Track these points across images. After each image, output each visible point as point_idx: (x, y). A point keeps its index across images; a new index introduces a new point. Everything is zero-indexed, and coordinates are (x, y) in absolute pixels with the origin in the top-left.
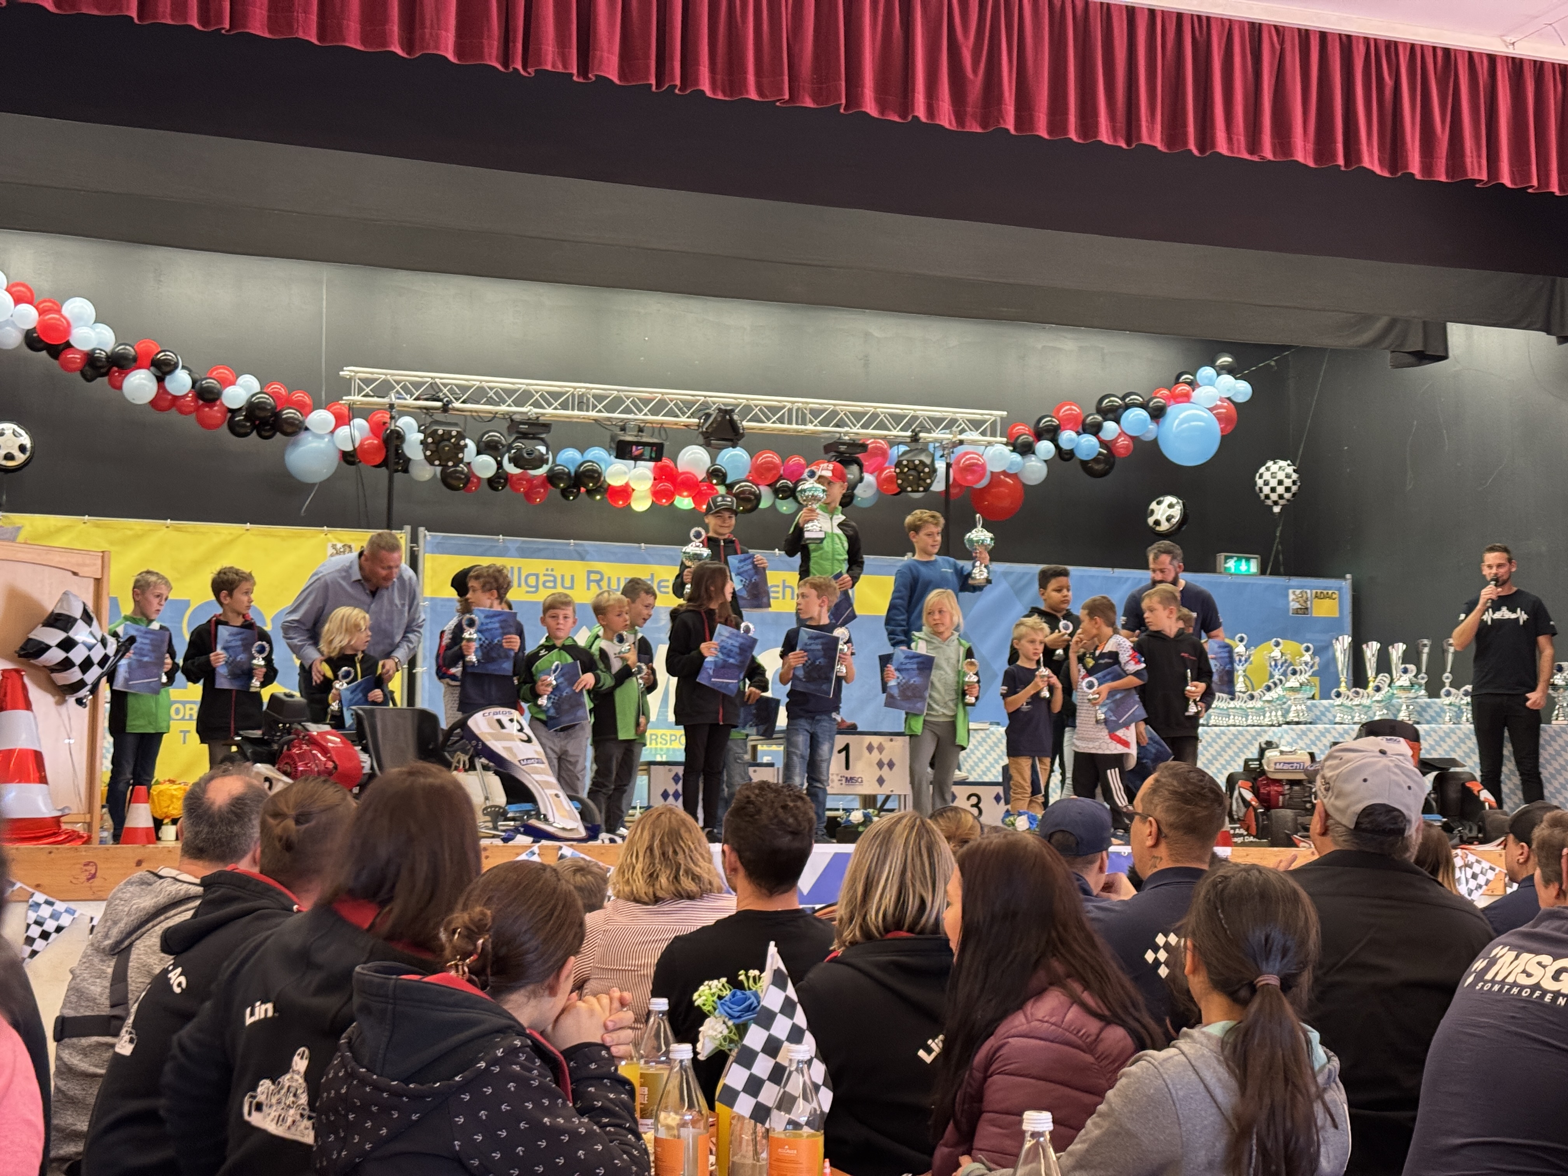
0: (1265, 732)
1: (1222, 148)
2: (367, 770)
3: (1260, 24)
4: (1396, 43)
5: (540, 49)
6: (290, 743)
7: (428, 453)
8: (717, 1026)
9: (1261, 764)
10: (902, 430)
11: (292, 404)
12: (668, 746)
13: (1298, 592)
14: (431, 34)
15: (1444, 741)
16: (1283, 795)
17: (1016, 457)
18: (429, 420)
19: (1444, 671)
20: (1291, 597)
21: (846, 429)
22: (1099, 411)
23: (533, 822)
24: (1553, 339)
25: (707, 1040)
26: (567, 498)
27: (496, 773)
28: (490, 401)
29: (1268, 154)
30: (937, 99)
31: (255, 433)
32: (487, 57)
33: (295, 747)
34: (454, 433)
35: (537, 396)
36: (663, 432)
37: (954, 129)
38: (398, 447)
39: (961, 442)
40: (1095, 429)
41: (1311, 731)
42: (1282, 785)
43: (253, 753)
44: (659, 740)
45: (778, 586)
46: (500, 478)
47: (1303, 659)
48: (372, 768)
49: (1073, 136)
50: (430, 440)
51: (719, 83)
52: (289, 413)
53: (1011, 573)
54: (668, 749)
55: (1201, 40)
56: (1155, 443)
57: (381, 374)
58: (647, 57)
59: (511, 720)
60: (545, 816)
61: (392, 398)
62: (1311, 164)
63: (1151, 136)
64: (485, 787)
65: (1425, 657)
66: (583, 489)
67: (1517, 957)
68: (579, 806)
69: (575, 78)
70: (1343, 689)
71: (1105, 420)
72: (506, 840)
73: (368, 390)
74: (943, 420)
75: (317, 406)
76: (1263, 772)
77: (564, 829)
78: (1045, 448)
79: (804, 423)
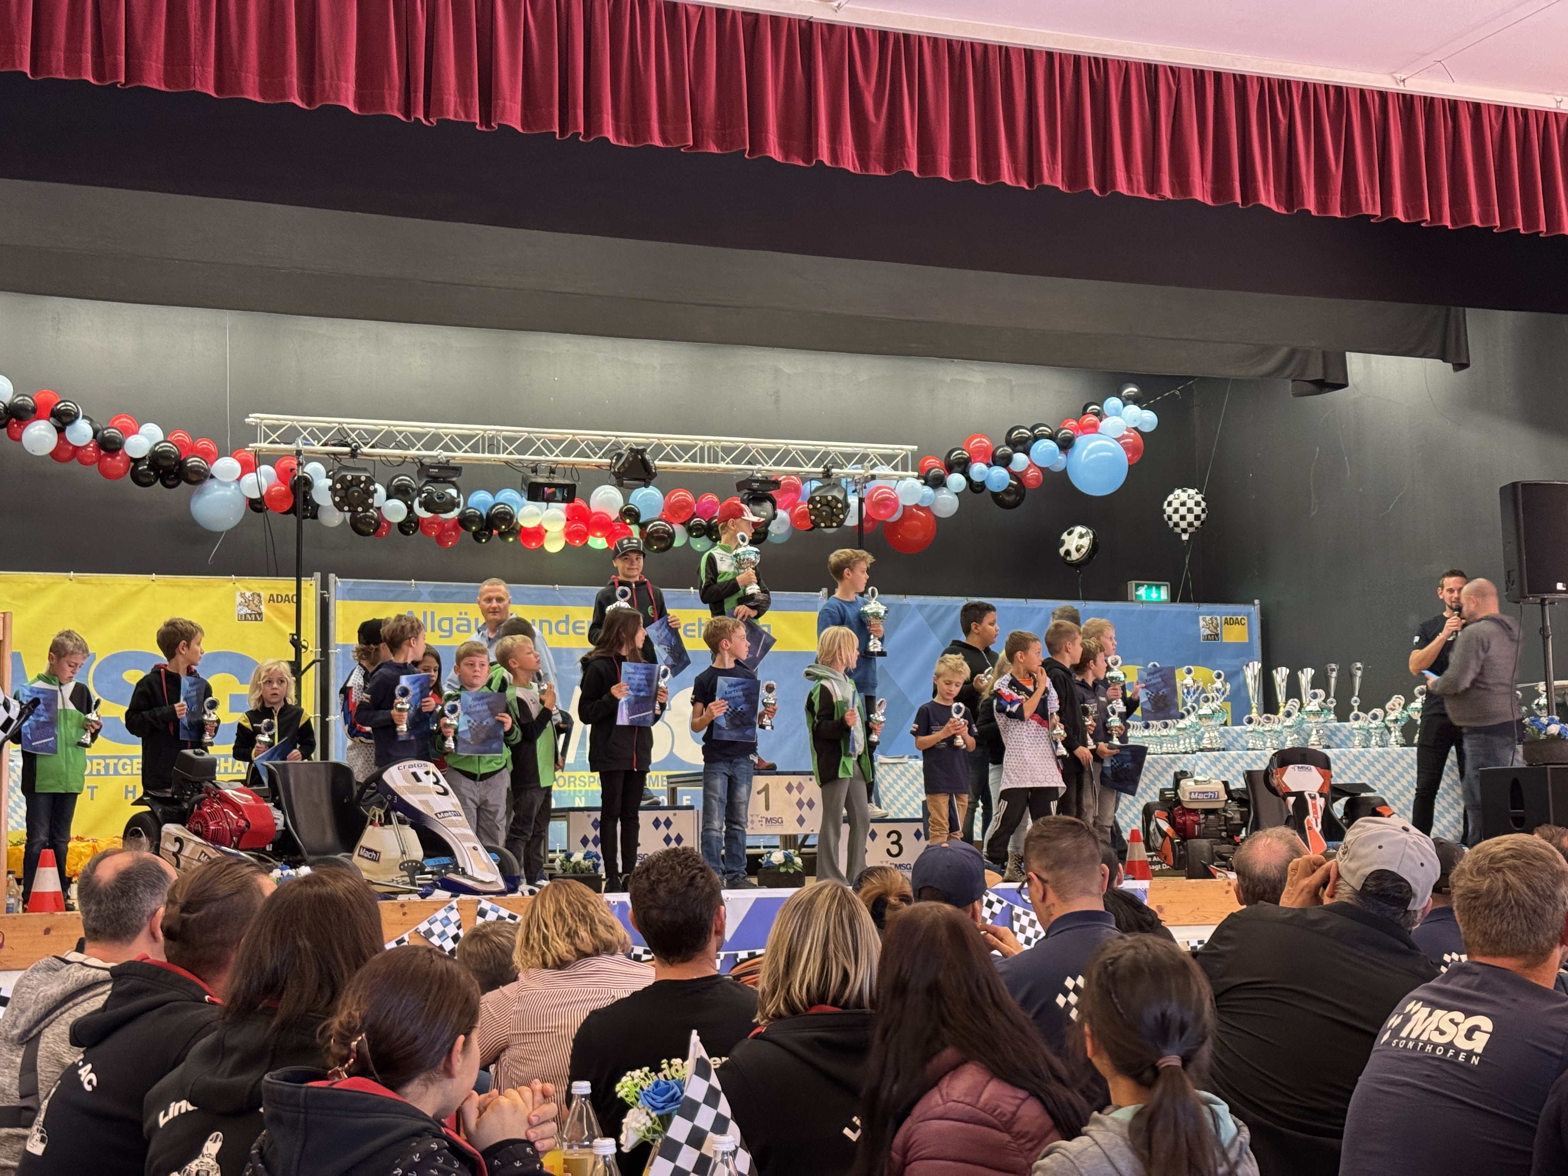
0: (1179, 759)
1: (1122, 188)
2: (280, 826)
3: (1156, 66)
4: (1289, 82)
5: (442, 99)
6: (200, 802)
7: (337, 499)
8: (640, 1118)
9: (1176, 794)
10: (814, 466)
11: (195, 451)
12: (587, 788)
13: (1208, 618)
14: (331, 85)
15: (1355, 765)
16: (1199, 824)
17: (928, 490)
18: (337, 465)
19: (1353, 695)
20: (1202, 623)
21: (758, 466)
22: (1009, 443)
23: (452, 876)
24: (1449, 366)
25: (631, 1132)
26: (479, 541)
27: (413, 826)
28: (399, 446)
29: (1167, 193)
30: (841, 143)
31: (159, 482)
32: (388, 106)
33: (205, 805)
34: (363, 479)
35: (447, 439)
36: (574, 472)
37: (859, 172)
38: (307, 493)
39: (873, 477)
40: (1005, 461)
41: (1224, 757)
42: (1197, 814)
43: (163, 813)
44: (577, 782)
45: (694, 625)
46: (411, 522)
47: (1215, 686)
48: (285, 824)
49: (976, 178)
50: (338, 486)
51: (623, 130)
52: (193, 461)
53: (926, 606)
54: (587, 791)
55: (1099, 82)
56: (1065, 471)
57: (287, 420)
58: (551, 105)
59: (427, 773)
60: (463, 869)
61: (299, 444)
62: (1209, 202)
63: (1052, 177)
64: (401, 840)
65: (1333, 682)
66: (495, 532)
67: (1430, 1014)
68: (498, 858)
69: (478, 127)
70: (1254, 715)
71: (1015, 452)
72: (423, 896)
73: (274, 436)
74: (855, 455)
75: (223, 454)
76: (1179, 802)
77: (482, 882)
78: (956, 480)
79: (716, 461)
